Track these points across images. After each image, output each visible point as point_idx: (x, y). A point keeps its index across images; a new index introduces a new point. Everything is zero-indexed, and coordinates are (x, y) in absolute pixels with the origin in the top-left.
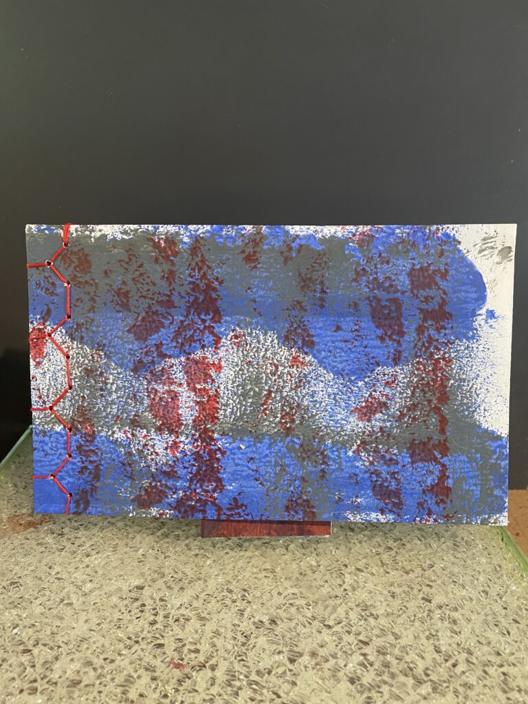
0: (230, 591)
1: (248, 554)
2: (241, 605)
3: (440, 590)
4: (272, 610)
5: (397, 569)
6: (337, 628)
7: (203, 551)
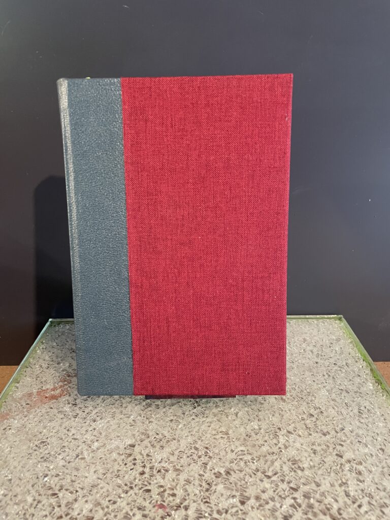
0: (196, 449)
1: (208, 420)
2: (204, 459)
3: (349, 448)
4: (227, 464)
5: (317, 432)
6: (274, 478)
7: (176, 417)
